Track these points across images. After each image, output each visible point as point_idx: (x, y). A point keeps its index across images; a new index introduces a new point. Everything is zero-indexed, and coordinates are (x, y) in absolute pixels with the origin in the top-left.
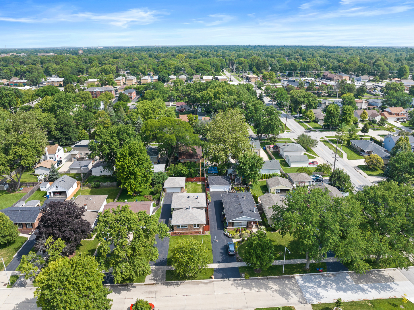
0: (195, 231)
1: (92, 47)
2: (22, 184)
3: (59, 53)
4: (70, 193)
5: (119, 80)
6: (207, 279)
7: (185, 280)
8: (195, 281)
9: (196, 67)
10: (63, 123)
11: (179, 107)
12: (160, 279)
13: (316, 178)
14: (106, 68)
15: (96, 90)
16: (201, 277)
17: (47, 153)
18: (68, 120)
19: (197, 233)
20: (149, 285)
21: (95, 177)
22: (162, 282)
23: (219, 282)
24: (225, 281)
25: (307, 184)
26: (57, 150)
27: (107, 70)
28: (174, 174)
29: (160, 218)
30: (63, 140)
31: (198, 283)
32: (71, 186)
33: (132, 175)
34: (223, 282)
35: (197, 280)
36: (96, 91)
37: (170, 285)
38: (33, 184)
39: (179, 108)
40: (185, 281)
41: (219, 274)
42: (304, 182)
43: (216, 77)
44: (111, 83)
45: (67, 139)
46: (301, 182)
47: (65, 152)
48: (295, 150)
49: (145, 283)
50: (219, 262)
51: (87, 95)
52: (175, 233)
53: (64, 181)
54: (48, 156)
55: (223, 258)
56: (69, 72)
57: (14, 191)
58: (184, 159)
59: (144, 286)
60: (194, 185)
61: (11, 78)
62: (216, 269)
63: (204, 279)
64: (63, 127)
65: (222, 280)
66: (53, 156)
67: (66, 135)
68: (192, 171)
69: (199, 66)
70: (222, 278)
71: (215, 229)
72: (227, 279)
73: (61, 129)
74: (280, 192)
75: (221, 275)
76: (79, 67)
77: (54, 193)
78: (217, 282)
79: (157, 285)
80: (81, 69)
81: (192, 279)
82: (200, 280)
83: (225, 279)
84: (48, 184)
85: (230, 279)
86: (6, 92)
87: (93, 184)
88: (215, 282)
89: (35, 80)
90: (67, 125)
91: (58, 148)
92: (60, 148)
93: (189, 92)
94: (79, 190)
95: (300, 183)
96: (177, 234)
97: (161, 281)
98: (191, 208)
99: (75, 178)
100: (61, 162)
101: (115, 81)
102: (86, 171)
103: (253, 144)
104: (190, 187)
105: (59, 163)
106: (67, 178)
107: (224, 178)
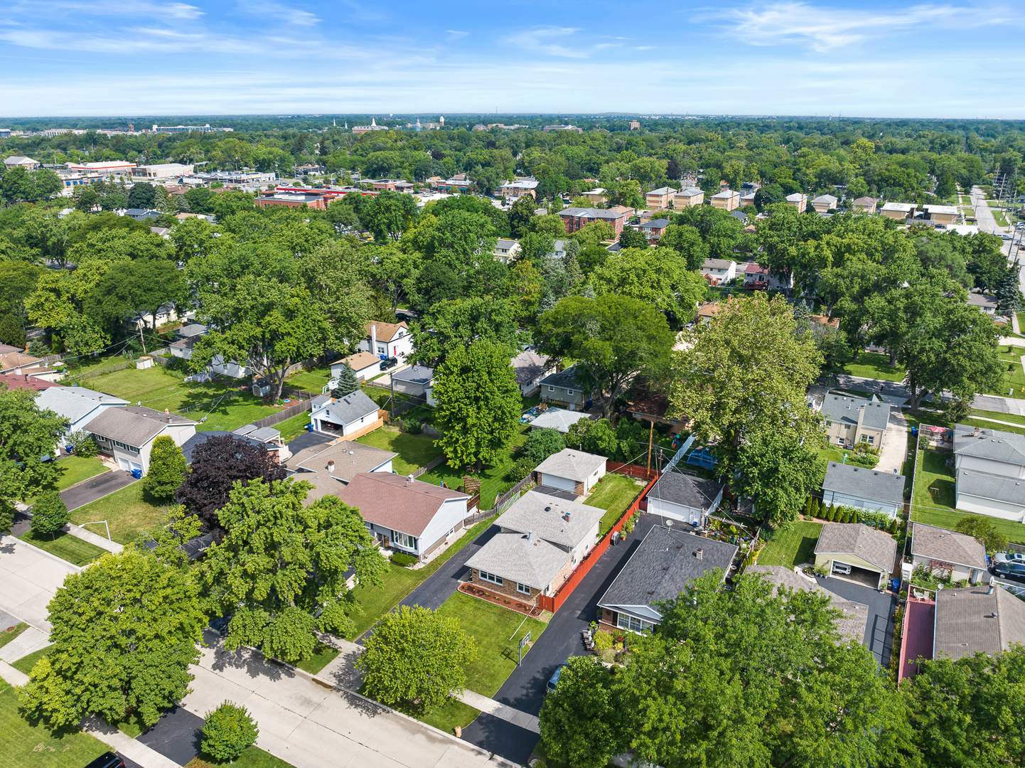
0: (520, 600)
1: (672, 115)
2: (292, 391)
3: (586, 126)
5: (658, 196)
6: (444, 731)
7: (396, 709)
8: (415, 720)
9: (880, 175)
10: (432, 280)
11: (752, 275)
12: (349, 682)
13: (1013, 567)
14: (641, 165)
15: (579, 215)
16: (437, 719)
17: (374, 338)
18: (444, 273)
19: (520, 606)
20: (320, 686)
21: (429, 410)
22: (347, 690)
23: (465, 751)
24: (480, 757)
25: (957, 576)
26: (397, 336)
27: (642, 171)
28: (583, 444)
29: (474, 540)
31: (418, 731)
32: (361, 416)
33: (459, 420)
34: (473, 754)
35: (420, 723)
36: (579, 218)
37: (357, 706)
38: (307, 396)
39: (750, 280)
40: (394, 711)
41: (481, 732)
42: (951, 565)
43: (925, 206)
44: (629, 202)
46: (941, 564)
48: (998, 457)
49: (315, 677)
50: (504, 701)
51: (553, 224)
52: (470, 589)
53: (349, 403)
54: (376, 345)
55: (527, 695)
56: (562, 169)
57: (272, 402)
58: (643, 411)
59: (308, 683)
60: (624, 483)
61: (453, 176)
62: (484, 716)
63: (438, 728)
64: (432, 288)
65: (473, 750)
66: (384, 346)
68: (625, 446)
70: (481, 744)
71: (574, 612)
72: (488, 754)
74: (847, 572)
75: (482, 736)
76: (590, 160)
77: (323, 423)
78: (460, 750)
79: (334, 692)
80: (594, 163)
81: (412, 715)
82: (425, 725)
83: (485, 751)
84: (329, 403)
85: (496, 756)
86: (388, 203)
87: (407, 424)
88: (455, 747)
89: (486, 183)
90: (440, 284)
91: (399, 332)
92: (406, 332)
93: (776, 239)
94: (379, 430)
95: (933, 563)
96: (474, 593)
97: (349, 687)
98: (533, 539)
99: (381, 402)
100: (394, 361)
101: (648, 198)
102: (416, 391)
103: (862, 412)
104: (608, 487)
105: (388, 363)
106: (359, 396)
107: (699, 485)
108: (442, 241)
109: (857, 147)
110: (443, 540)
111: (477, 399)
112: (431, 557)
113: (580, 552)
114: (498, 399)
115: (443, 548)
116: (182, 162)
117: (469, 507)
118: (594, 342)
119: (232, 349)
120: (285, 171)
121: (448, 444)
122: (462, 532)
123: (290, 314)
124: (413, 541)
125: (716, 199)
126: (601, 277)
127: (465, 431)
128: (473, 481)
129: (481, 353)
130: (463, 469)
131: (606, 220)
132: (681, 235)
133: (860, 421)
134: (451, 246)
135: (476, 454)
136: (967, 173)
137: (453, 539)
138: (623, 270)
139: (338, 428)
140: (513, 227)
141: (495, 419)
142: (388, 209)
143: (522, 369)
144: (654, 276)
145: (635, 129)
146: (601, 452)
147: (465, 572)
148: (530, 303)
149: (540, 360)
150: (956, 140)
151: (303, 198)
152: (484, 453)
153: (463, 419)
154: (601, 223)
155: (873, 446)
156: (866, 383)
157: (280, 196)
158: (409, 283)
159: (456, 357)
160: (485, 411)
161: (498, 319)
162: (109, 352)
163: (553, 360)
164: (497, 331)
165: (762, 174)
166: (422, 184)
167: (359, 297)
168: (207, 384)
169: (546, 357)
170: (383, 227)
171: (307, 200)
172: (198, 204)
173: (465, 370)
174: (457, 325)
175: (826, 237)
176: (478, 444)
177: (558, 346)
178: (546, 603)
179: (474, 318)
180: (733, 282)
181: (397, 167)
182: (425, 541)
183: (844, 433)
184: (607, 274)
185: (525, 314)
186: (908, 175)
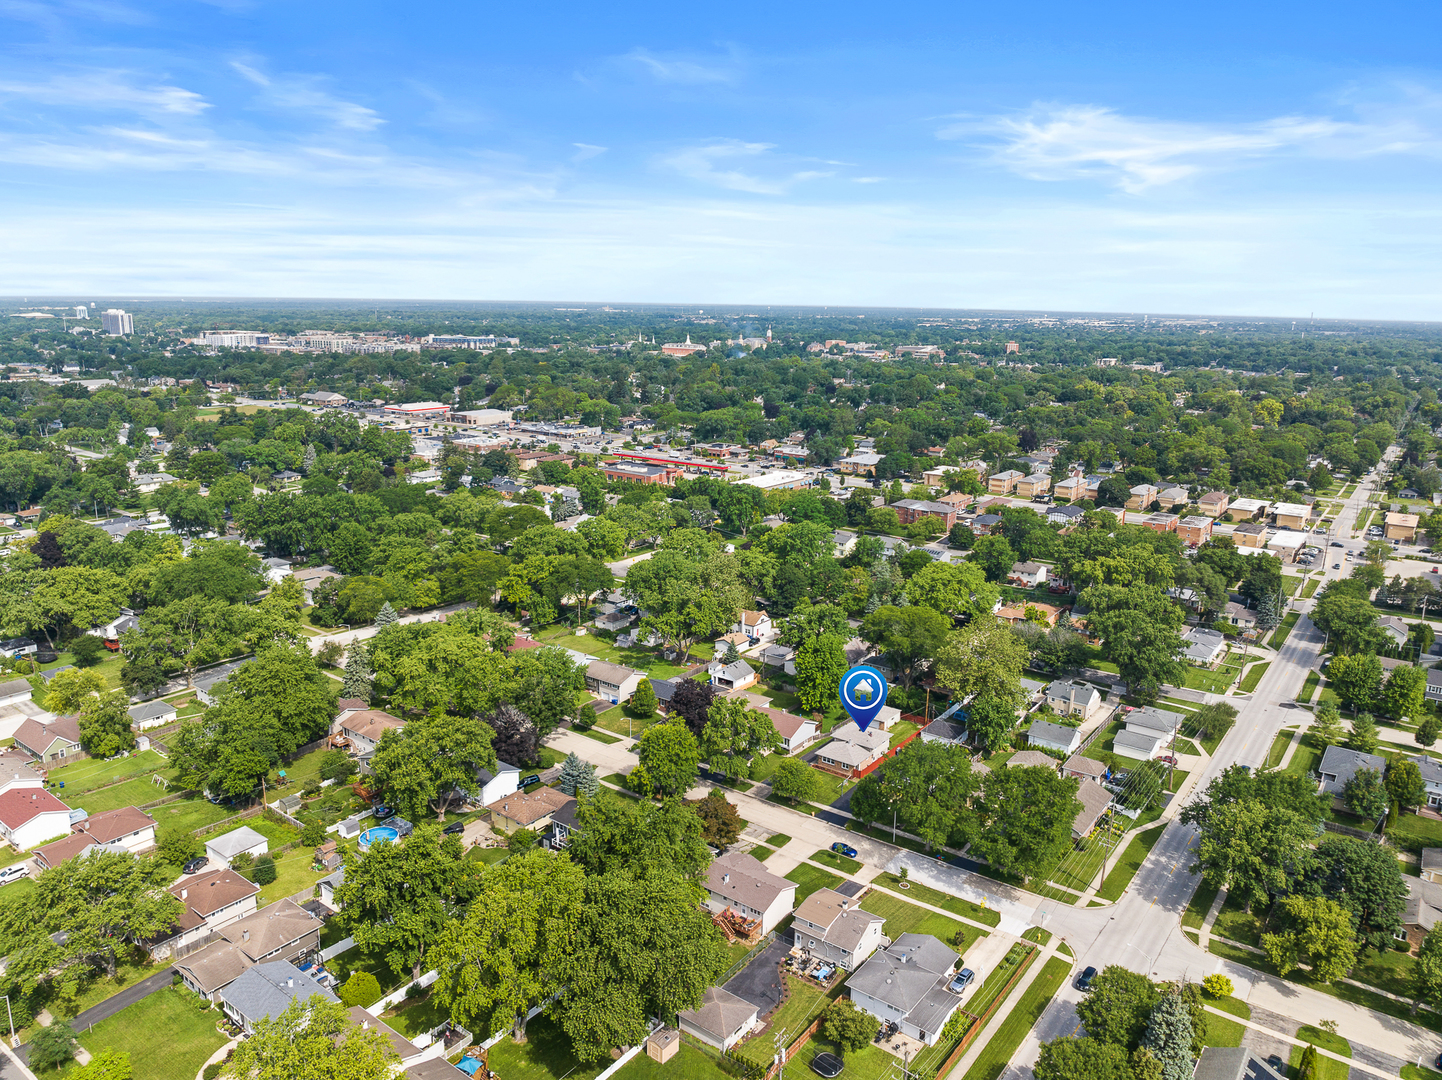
2: (690, 658)
4: (739, 684)
5: (1001, 480)
6: (806, 814)
8: (793, 810)
10: (785, 578)
11: (1056, 580)
17: (744, 622)
18: (794, 573)
19: (843, 774)
20: (747, 797)
21: (787, 675)
22: (761, 799)
26: (761, 621)
29: (820, 744)
30: (780, 607)
32: (743, 676)
33: (811, 680)
36: (914, 510)
38: (703, 662)
39: (1055, 585)
40: (782, 806)
42: (1082, 774)
43: (1278, 505)
44: (967, 490)
45: (786, 606)
46: (1077, 773)
47: (773, 627)
49: (744, 794)
50: (835, 807)
52: (817, 767)
53: (737, 668)
54: (744, 627)
55: (847, 806)
57: (679, 664)
59: (741, 796)
60: (909, 724)
61: (788, 435)
64: (785, 585)
65: (819, 821)
66: (750, 628)
67: (786, 598)
68: (911, 703)
69: (1252, 462)
71: (872, 778)
73: (781, 587)
77: (720, 679)
79: (754, 799)
82: (798, 812)
83: (824, 821)
84: (720, 666)
85: (829, 823)
87: (773, 683)
88: (811, 820)
90: (792, 582)
91: (764, 618)
92: (766, 619)
94: (755, 686)
96: (819, 768)
98: (851, 743)
99: (755, 668)
100: (758, 640)
101: (991, 482)
102: (778, 663)
103: (1073, 692)
104: (900, 728)
105: (754, 641)
106: (742, 663)
107: (952, 727)
108: (793, 547)
109: (1262, 408)
110: (801, 745)
111: (822, 668)
112: (795, 753)
113: (877, 754)
114: (835, 670)
115: (801, 749)
116: (501, 408)
117: (816, 730)
118: (897, 637)
119: (667, 629)
120: (610, 425)
121: (803, 695)
122: (812, 743)
123: (699, 606)
124: (787, 741)
125: (1060, 487)
126: (915, 584)
127: (814, 687)
128: (819, 716)
129: (826, 641)
130: (812, 710)
131: (938, 514)
132: (992, 545)
133: (1072, 698)
134: (800, 550)
135: (820, 702)
136: (1358, 459)
137: (807, 745)
138: (933, 579)
139: (729, 683)
140: (850, 515)
141: (833, 682)
142: (739, 501)
143: (851, 651)
144: (956, 586)
145: (1012, 353)
146: (897, 706)
147: (816, 758)
148: (860, 600)
149: (864, 646)
150: (1392, 400)
151: (645, 470)
152: (825, 701)
153: (814, 680)
154: (933, 518)
155: (1081, 715)
156: (1108, 677)
157: (623, 467)
158: (768, 581)
159: (810, 643)
160: (827, 676)
161: (837, 620)
162: (557, 622)
163: (873, 647)
164: (836, 627)
165: (1122, 456)
166: (756, 448)
167: (738, 592)
168: (629, 649)
169: (868, 644)
170: (734, 517)
171: (649, 472)
172: (552, 476)
173: (816, 651)
174: (810, 622)
175: (1102, 559)
176: (821, 696)
177: (877, 637)
178: (857, 773)
179: (821, 618)
180: (1040, 585)
181: (731, 428)
182: (794, 742)
183: (1063, 706)
184: (921, 582)
185: (856, 608)
186: (1275, 465)
